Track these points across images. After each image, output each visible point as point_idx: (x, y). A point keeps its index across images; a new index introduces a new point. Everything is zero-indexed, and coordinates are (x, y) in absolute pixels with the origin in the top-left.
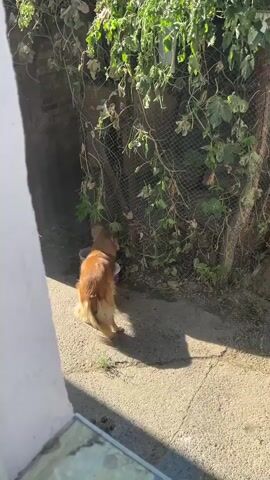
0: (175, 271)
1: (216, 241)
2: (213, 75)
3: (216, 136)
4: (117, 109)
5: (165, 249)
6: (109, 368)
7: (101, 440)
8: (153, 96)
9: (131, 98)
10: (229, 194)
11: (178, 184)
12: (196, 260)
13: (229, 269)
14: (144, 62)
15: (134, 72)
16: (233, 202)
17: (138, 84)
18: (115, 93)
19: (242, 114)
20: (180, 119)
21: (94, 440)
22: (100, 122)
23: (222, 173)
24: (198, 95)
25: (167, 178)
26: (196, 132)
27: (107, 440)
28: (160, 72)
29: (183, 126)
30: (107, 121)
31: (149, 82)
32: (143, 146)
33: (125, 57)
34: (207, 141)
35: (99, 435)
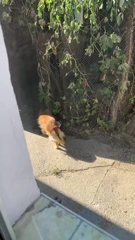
0: (88, 124)
1: (108, 109)
2: (103, 24)
3: (106, 56)
4: (55, 44)
5: (82, 114)
7: (54, 204)
8: (73, 37)
9: (62, 39)
10: (113, 85)
11: (88, 81)
12: (98, 119)
13: (115, 122)
14: (67, 19)
15: (62, 25)
16: (116, 89)
17: (65, 31)
18: (53, 36)
19: (118, 43)
20: (87, 48)
21: (51, 205)
22: (47, 51)
23: (109, 74)
24: (95, 35)
25: (82, 78)
26: (95, 54)
27: (57, 205)
28: (76, 24)
29: (89, 51)
30: (50, 51)
31: (70, 29)
32: (69, 62)
33: (58, 17)
34: (101, 58)
35: (53, 202)
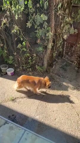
0: (31, 70)
1: (42, 59)
2: (36, 8)
3: (39, 28)
4: (8, 20)
5: (27, 63)
6: (13, 100)
8: (18, 15)
9: (12, 16)
10: (44, 45)
11: (29, 43)
12: (36, 66)
13: (46, 67)
14: (14, 4)
15: (11, 7)
16: (46, 48)
17: (13, 11)
18: (6, 15)
19: (46, 20)
20: (27, 22)
21: (6, 123)
22: (2, 24)
23: (42, 39)
24: (32, 15)
25: (25, 41)
26: (33, 26)
28: (20, 7)
29: (29, 25)
30: (5, 24)
31: (16, 10)
32: (17, 31)
33: (8, 2)
34: (36, 29)
